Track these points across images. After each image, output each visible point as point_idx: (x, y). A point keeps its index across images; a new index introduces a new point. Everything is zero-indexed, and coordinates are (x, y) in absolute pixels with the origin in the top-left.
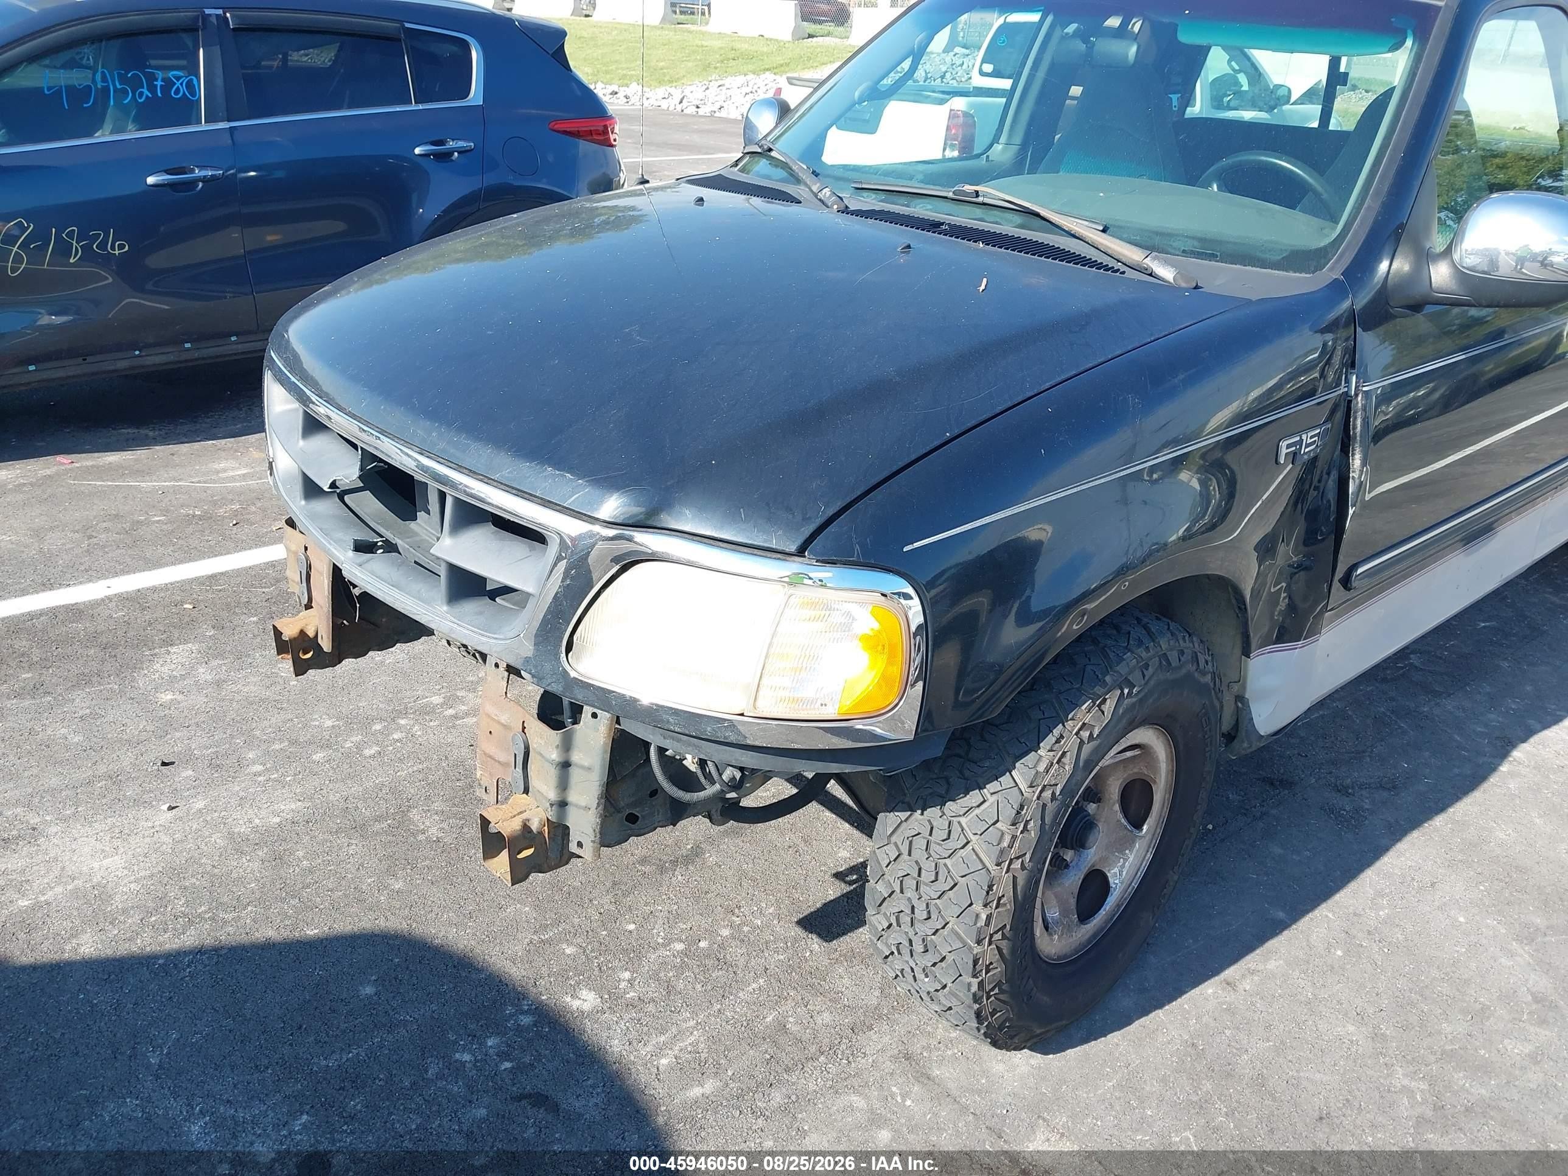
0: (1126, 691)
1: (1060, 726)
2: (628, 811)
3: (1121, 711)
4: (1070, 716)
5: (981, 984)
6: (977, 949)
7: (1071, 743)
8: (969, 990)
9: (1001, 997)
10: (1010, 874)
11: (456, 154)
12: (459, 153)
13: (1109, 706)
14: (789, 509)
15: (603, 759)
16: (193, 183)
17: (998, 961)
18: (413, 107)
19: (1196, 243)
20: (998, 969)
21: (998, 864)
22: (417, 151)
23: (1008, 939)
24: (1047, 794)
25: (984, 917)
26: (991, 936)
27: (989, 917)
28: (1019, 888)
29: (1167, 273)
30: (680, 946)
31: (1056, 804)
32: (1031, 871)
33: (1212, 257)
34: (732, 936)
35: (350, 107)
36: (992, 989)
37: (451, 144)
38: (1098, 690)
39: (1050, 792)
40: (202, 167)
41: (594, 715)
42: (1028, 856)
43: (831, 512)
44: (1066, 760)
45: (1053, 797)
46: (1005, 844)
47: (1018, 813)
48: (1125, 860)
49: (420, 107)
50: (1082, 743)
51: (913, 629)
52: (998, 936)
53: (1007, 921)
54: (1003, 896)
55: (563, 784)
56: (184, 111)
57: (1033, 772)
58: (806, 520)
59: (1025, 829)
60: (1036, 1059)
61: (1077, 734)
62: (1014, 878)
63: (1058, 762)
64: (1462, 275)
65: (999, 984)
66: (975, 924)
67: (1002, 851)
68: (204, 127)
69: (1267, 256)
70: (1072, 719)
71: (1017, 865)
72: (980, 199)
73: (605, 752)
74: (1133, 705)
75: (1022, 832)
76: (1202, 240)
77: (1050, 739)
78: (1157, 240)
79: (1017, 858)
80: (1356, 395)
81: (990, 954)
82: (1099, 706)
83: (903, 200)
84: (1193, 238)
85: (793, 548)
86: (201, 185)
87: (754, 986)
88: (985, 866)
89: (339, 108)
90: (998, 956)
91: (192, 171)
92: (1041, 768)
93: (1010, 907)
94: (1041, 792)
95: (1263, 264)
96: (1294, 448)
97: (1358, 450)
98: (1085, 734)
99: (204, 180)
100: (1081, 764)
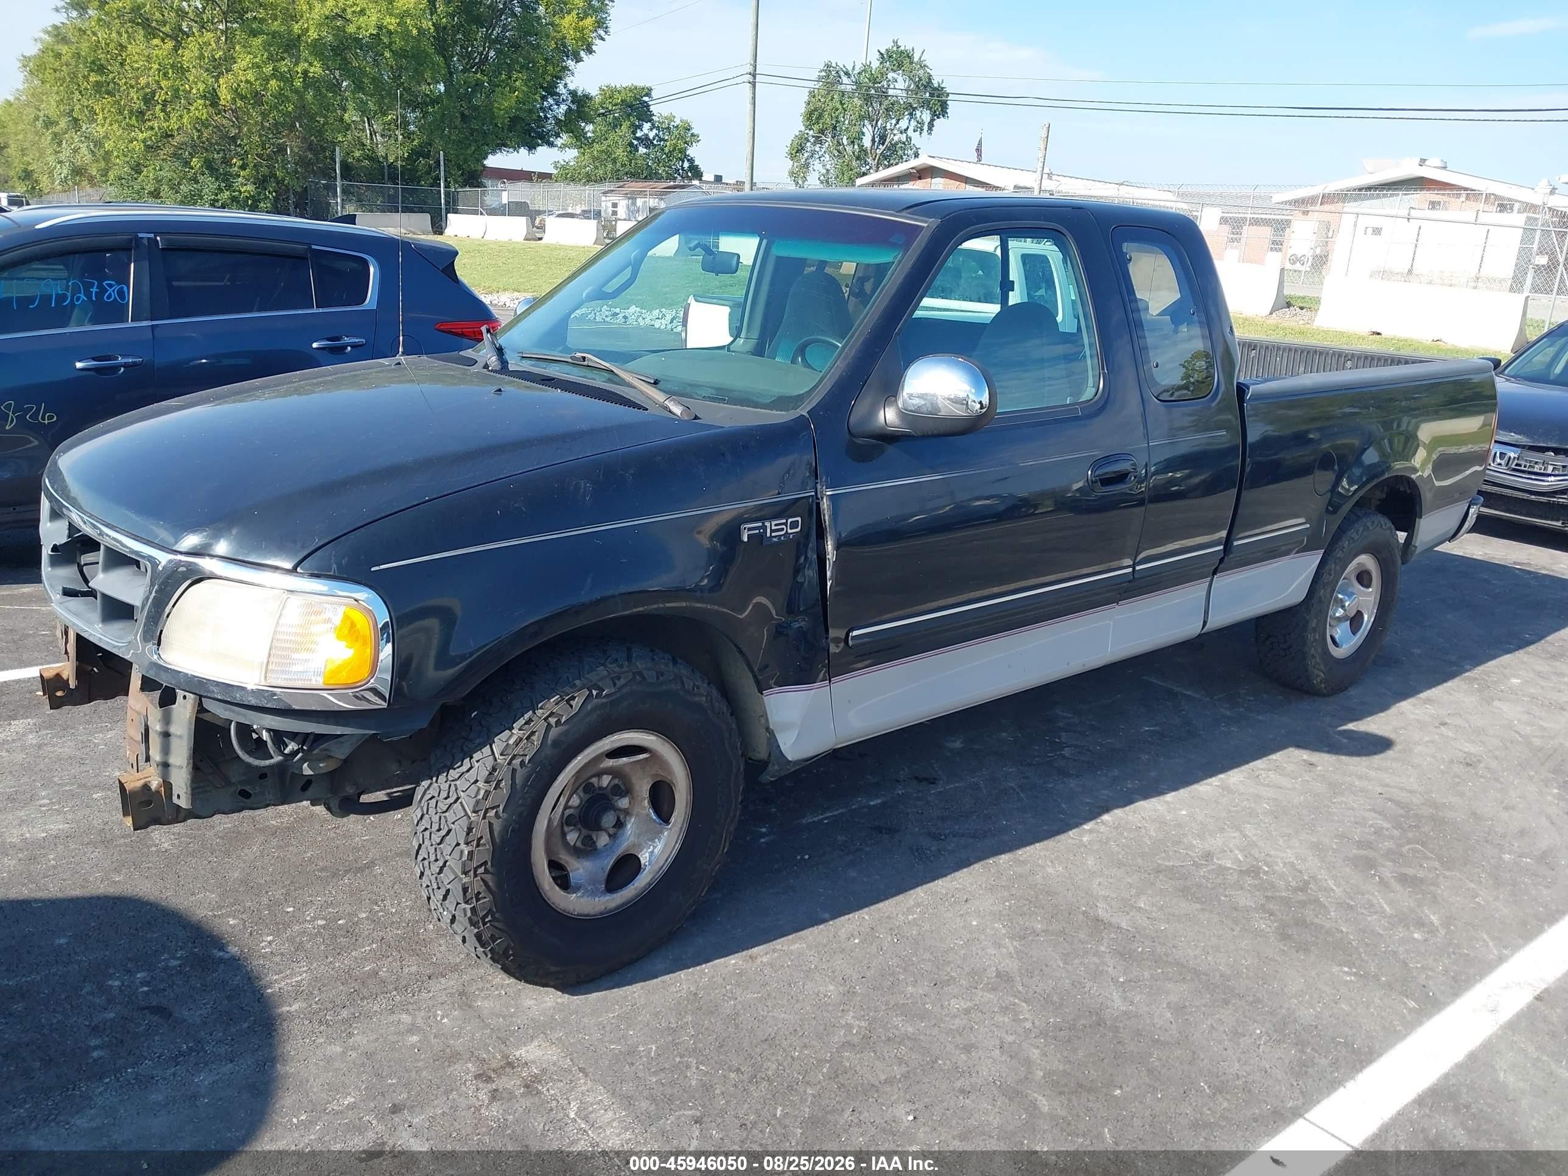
0: (594, 692)
1: (530, 712)
2: (240, 788)
3: (589, 707)
4: (540, 706)
5: (473, 910)
6: (466, 880)
7: (540, 726)
8: (465, 915)
9: (496, 924)
10: (487, 821)
11: (349, 348)
12: (352, 347)
13: (577, 703)
14: (295, 542)
15: (190, 729)
16: (116, 368)
17: (484, 891)
18: (315, 310)
19: (713, 391)
20: (487, 900)
21: (475, 812)
22: (315, 345)
23: (491, 873)
24: (517, 762)
25: (466, 853)
26: (476, 869)
27: (471, 853)
28: (496, 833)
29: (677, 410)
30: (321, 922)
31: (525, 770)
32: (506, 820)
33: (722, 401)
34: (367, 918)
35: (259, 310)
36: (486, 916)
37: (346, 340)
38: (567, 689)
39: (520, 760)
40: (124, 356)
41: (185, 697)
42: (501, 808)
43: (321, 544)
44: (534, 738)
45: (522, 763)
46: (480, 797)
47: (490, 774)
48: (655, 847)
49: (321, 310)
50: (549, 726)
51: (380, 626)
52: (481, 870)
53: (487, 857)
54: (482, 837)
55: (166, 750)
56: (116, 312)
57: (505, 744)
58: (303, 547)
59: (497, 787)
60: (564, 998)
61: (546, 719)
62: (490, 824)
63: (527, 739)
64: (903, 415)
65: (490, 912)
66: (461, 858)
67: (477, 802)
68: (130, 324)
69: (760, 400)
70: (541, 708)
71: (492, 813)
72: (586, 363)
73: (190, 723)
74: (604, 704)
75: (495, 789)
76: (717, 389)
77: (522, 721)
78: (688, 390)
79: (493, 808)
80: (822, 498)
81: (478, 886)
82: (568, 701)
83: (544, 364)
84: (712, 388)
85: (288, 565)
86: (122, 370)
87: (368, 948)
88: (466, 814)
89: (250, 311)
90: (484, 887)
91: (117, 359)
92: (511, 742)
93: (489, 846)
94: (512, 759)
95: (756, 405)
96: (757, 531)
97: (829, 538)
98: (552, 720)
99: (125, 365)
100: (549, 742)
